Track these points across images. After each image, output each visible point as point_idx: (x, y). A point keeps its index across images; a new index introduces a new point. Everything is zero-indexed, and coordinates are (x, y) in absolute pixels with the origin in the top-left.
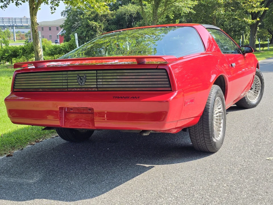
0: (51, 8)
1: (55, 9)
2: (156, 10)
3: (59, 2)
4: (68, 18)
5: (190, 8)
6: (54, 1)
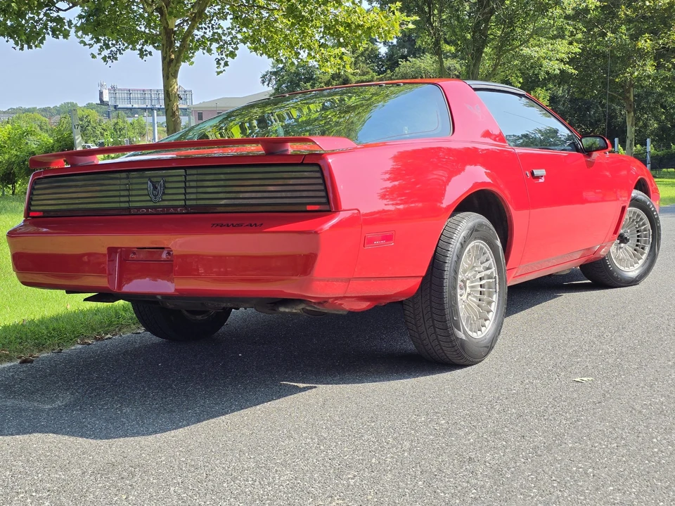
0: (218, 63)
1: (226, 64)
2: (474, 65)
3: (237, 48)
4: (277, 90)
5: (562, 61)
6: (226, 46)
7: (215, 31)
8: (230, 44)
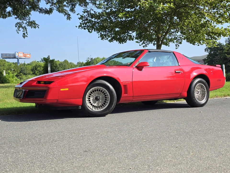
1: (178, 46)
7: (175, 36)
8: (180, 40)
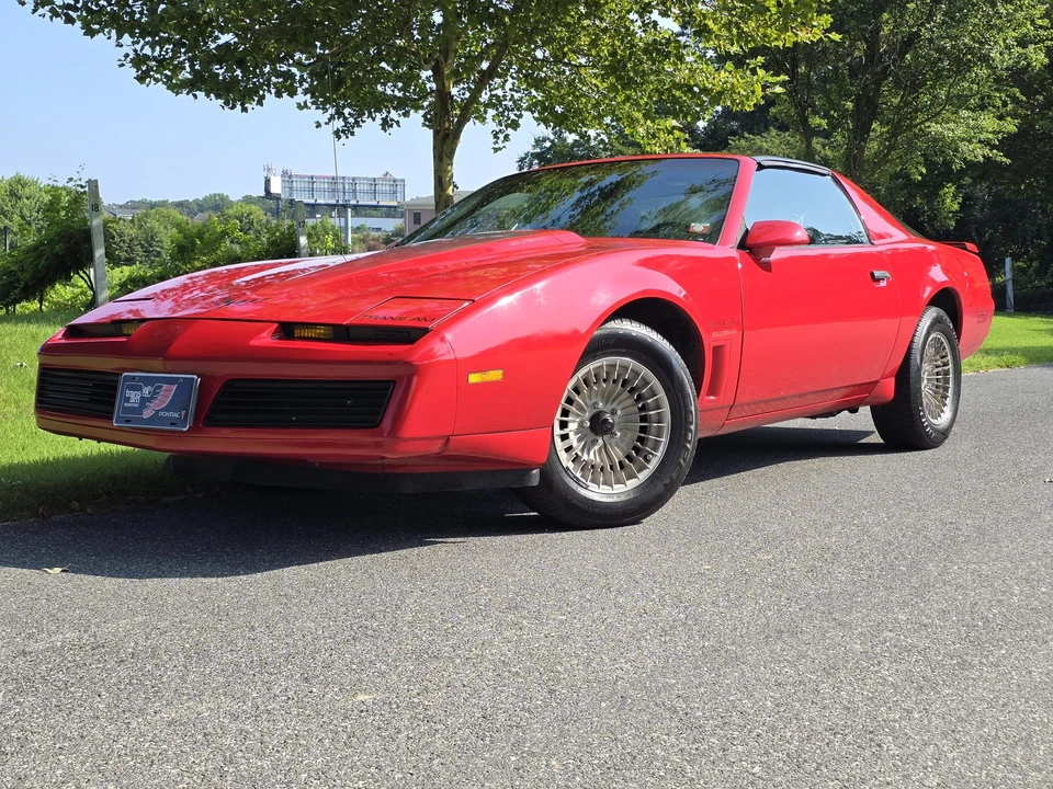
0: (496, 136)
1: (506, 138)
2: (858, 148)
3: (521, 117)
5: (986, 143)
6: (506, 114)
8: (513, 110)
